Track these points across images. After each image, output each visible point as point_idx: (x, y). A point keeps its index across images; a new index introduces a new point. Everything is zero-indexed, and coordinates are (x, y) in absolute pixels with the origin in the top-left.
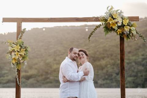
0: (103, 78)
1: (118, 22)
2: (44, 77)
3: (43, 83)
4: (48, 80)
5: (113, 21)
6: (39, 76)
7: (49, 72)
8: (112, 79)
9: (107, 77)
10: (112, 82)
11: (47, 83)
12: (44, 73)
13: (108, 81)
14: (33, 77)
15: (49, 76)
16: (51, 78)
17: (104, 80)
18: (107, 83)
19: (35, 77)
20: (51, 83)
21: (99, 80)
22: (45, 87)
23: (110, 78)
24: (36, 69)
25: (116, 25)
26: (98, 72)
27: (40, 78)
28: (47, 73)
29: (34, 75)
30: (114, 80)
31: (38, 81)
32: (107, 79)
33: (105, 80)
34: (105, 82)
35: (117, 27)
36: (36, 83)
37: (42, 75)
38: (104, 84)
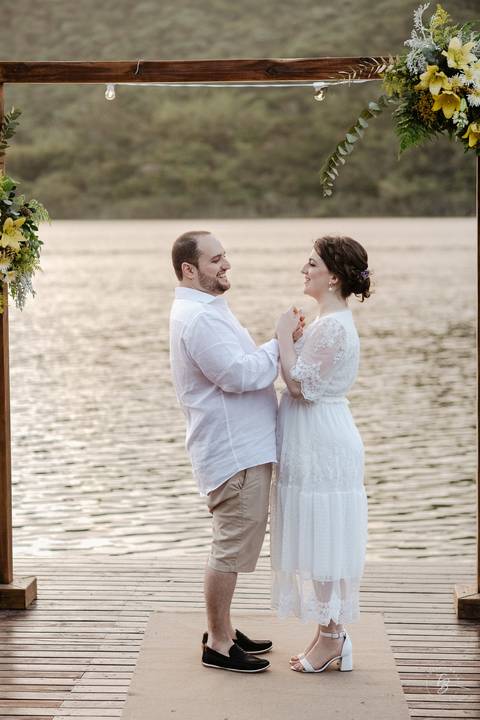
0: (408, 166)
1: (471, 86)
2: (109, 165)
3: (108, 197)
4: (132, 181)
5: (449, 84)
6: (86, 161)
7: (137, 138)
8: (448, 173)
9: (423, 160)
10: (450, 189)
11: (129, 194)
12: (111, 147)
13: (432, 184)
14: (56, 168)
15: (134, 160)
16: (148, 169)
17: (409, 176)
18: (422, 194)
19: (68, 166)
20: (146, 192)
21: (383, 176)
22: (119, 216)
23: (441, 168)
24: (71, 124)
25: (463, 105)
26: (379, 138)
27: (92, 172)
28: (125, 144)
29: (62, 154)
30: (459, 175)
31: (82, 186)
32: (423, 172)
33: (417, 179)
34: (412, 187)
35: (463, 115)
36: (72, 197)
37: (100, 157)
38: (408, 200)
